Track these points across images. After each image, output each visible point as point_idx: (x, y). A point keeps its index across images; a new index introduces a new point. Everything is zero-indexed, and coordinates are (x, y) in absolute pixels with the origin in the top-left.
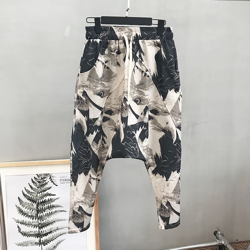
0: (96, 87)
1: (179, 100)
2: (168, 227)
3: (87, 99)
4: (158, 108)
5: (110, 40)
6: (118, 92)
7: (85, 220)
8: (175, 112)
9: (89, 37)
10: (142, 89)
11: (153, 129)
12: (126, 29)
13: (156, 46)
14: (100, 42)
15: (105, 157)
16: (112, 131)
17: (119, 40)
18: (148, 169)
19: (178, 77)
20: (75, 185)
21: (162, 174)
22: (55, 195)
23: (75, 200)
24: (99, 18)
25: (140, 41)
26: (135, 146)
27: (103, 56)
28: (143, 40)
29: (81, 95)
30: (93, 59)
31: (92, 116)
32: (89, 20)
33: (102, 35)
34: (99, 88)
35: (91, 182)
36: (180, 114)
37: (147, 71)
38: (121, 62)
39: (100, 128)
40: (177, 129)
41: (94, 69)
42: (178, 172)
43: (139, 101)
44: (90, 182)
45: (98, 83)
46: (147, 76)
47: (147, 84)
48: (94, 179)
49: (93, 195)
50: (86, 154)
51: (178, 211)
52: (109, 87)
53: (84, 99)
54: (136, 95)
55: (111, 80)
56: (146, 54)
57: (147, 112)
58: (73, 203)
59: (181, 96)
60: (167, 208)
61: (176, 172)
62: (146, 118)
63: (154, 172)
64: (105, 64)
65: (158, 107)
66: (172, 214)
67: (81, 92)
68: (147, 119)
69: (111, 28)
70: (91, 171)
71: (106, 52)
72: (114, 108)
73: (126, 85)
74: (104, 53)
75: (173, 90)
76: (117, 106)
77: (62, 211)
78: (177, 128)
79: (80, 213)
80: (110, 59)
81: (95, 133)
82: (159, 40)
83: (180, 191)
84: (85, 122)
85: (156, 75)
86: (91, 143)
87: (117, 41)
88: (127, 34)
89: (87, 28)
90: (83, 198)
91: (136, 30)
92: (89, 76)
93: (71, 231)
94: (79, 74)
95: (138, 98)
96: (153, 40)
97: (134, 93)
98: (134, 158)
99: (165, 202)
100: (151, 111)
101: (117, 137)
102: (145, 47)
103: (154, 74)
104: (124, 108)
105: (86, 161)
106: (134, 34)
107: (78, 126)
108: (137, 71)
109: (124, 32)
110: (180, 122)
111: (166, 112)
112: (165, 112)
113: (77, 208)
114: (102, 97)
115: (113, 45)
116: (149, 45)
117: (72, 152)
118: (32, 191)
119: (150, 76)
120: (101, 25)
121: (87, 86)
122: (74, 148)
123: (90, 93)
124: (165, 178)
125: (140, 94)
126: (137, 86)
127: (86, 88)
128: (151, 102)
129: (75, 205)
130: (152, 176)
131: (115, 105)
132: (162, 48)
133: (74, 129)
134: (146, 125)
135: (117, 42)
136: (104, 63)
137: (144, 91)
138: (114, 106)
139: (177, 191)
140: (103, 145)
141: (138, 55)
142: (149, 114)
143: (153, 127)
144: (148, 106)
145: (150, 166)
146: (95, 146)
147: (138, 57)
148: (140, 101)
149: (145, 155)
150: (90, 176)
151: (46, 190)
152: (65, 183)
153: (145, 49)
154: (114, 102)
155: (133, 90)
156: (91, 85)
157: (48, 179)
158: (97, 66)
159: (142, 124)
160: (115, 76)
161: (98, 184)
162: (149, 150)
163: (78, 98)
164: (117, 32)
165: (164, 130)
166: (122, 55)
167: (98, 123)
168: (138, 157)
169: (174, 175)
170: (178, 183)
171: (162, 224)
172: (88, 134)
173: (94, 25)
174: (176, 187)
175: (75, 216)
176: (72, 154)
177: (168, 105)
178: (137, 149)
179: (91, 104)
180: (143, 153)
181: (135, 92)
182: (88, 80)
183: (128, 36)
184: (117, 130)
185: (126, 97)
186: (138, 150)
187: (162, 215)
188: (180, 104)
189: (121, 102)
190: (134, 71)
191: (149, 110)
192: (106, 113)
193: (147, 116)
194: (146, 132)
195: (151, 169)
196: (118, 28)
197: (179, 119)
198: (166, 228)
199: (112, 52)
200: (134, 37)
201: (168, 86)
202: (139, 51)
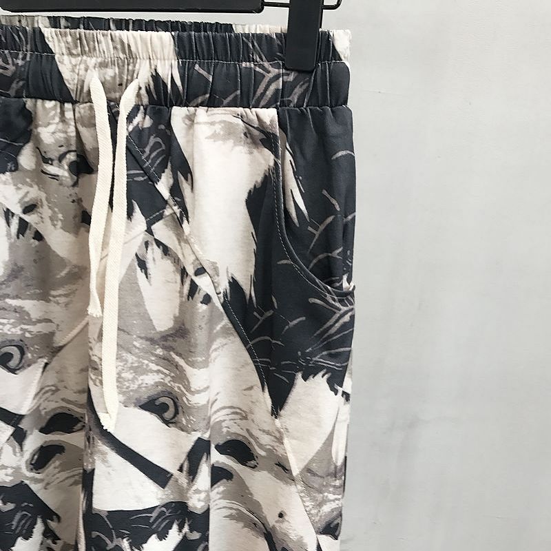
4: (252, 440)
5: (36, 98)
8: (322, 478)
11: (231, 517)
17: (73, 103)
25: (178, 114)
28: (192, 109)
37: (201, 271)
46: (199, 297)
52: (49, 321)
55: (53, 293)
64: (26, 217)
69: (39, 35)
71: (26, 158)
74: (16, 163)
82: (272, 112)
87: (68, 106)
88: (110, 72)
96: (240, 110)
106: (143, 77)
108: (159, 265)
109: (93, 60)
111: (283, 468)
112: (279, 465)
115: (52, 128)
116: (216, 136)
119: (214, 299)
135: (69, 115)
137: (189, 370)
141: (163, 187)
143: (231, 508)
147: (166, 194)
164: (66, 58)
165: (269, 538)
183: (118, 85)
190: (143, 266)
196: (69, 39)
199: (47, 161)
200: (143, 91)
201: (298, 358)
202: (169, 165)
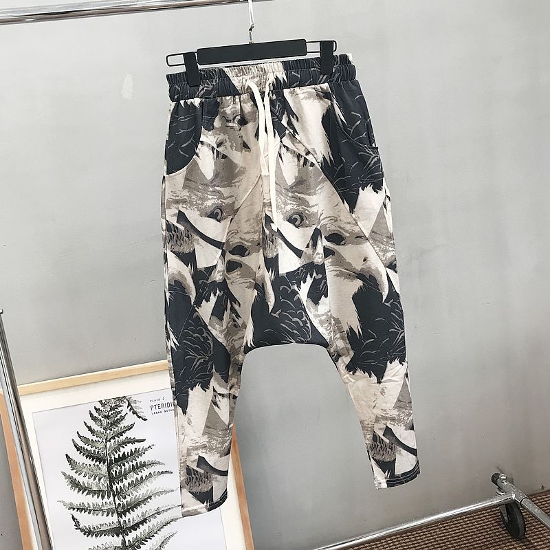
0: (204, 199)
1: (386, 208)
2: (393, 481)
3: (188, 227)
4: (341, 230)
5: (222, 96)
6: (251, 205)
7: (215, 484)
8: (380, 235)
9: (176, 97)
10: (301, 193)
11: (337, 275)
12: (254, 70)
13: (321, 98)
14: (201, 104)
15: (240, 347)
16: (250, 291)
17: (240, 95)
18: (337, 361)
19: (376, 159)
20: (185, 413)
21: (368, 370)
22: (144, 440)
23: (189, 444)
24: (193, 53)
25: (286, 92)
26: (300, 317)
27: (210, 133)
28: (292, 89)
29: (174, 221)
30: (190, 142)
31: (202, 264)
32: (172, 60)
33: (203, 89)
34: (211, 202)
35: (218, 403)
36: (391, 237)
37: (308, 153)
38: (251, 140)
39: (223, 285)
40: (389, 270)
41: (196, 164)
42: (402, 361)
43: (299, 220)
44: (215, 404)
45: (206, 191)
46: (309, 164)
47: (312, 181)
48: (223, 396)
49: (226, 430)
50: (201, 344)
51: (412, 445)
52: (233, 196)
53: (181, 227)
54: (291, 207)
55: (233, 181)
56: (301, 118)
57: (319, 242)
58: (185, 452)
59: (387, 199)
60: (388, 441)
61: (396, 362)
62: (319, 254)
63: (351, 368)
64: (218, 149)
65: (341, 228)
66: (400, 454)
67: (174, 215)
68: (320, 256)
69: (221, 72)
70: (215, 380)
71: (217, 123)
72: (247, 241)
73: (266, 190)
74: (213, 126)
75: (369, 188)
76: (253, 236)
77: (162, 473)
78: (387, 269)
79: (202, 471)
80: (227, 137)
81: (213, 299)
82: (326, 85)
83: (411, 402)
84: (190, 277)
85: (328, 160)
86: (207, 321)
87: (237, 97)
88: (256, 80)
89: (171, 79)
90: (205, 440)
91: (275, 69)
92: (187, 179)
93: (188, 511)
94: (164, 177)
95: (297, 213)
96: (313, 86)
97: (286, 204)
98: (302, 342)
99: (381, 429)
100: (328, 239)
101: (260, 302)
102: (298, 103)
103: (324, 158)
104: (268, 238)
105: (202, 361)
106: (271, 79)
107: (177, 287)
108: (287, 156)
109: (249, 76)
110: (392, 254)
111: (360, 237)
112: (358, 237)
113: (194, 461)
114: (219, 221)
115: (230, 107)
116: (305, 98)
117: (170, 344)
118: (95, 438)
119: (317, 165)
120: (200, 67)
121: (184, 201)
122: (172, 336)
123: (192, 215)
124: (374, 378)
125: (298, 205)
126: (292, 188)
127: (184, 206)
128: (327, 218)
129: (189, 454)
130: (348, 375)
131: (248, 233)
132: (335, 102)
133: (168, 295)
134: (321, 269)
135: (237, 100)
136: (215, 147)
137: (307, 197)
138: (248, 237)
139: (404, 402)
140: (234, 321)
141: (284, 122)
142: (324, 244)
143: (336, 271)
144: (319, 227)
145: (339, 356)
146: (217, 326)
147: (286, 125)
148: (302, 220)
149: (326, 332)
150: (214, 390)
151: (123, 432)
152: (163, 412)
153: (298, 108)
154: (245, 227)
155: (282, 197)
156: (193, 197)
157: (124, 409)
158: (200, 154)
159: (310, 268)
160: (243, 171)
161: (233, 405)
162: (333, 322)
163: (169, 227)
164: (235, 78)
165: (359, 276)
166: (250, 127)
167: (217, 276)
168: (309, 340)
169: (395, 370)
170: (405, 385)
171: (381, 478)
172: (198, 303)
173: (183, 69)
174: (401, 394)
175: (193, 478)
176: (170, 348)
177: (363, 222)
178: (305, 322)
179: (197, 237)
180: (321, 330)
181: (289, 202)
182: (185, 187)
183: (259, 84)
184: (260, 287)
185: (269, 214)
186: (308, 325)
187: (378, 457)
188: (388, 216)
189: (260, 226)
190: (281, 157)
191: (323, 237)
192: (232, 252)
193: (320, 249)
194: (322, 284)
195: (343, 362)
196: (236, 70)
197: (390, 249)
198: (390, 484)
199: (228, 121)
200: (271, 85)
201: (358, 180)
202: (285, 113)
